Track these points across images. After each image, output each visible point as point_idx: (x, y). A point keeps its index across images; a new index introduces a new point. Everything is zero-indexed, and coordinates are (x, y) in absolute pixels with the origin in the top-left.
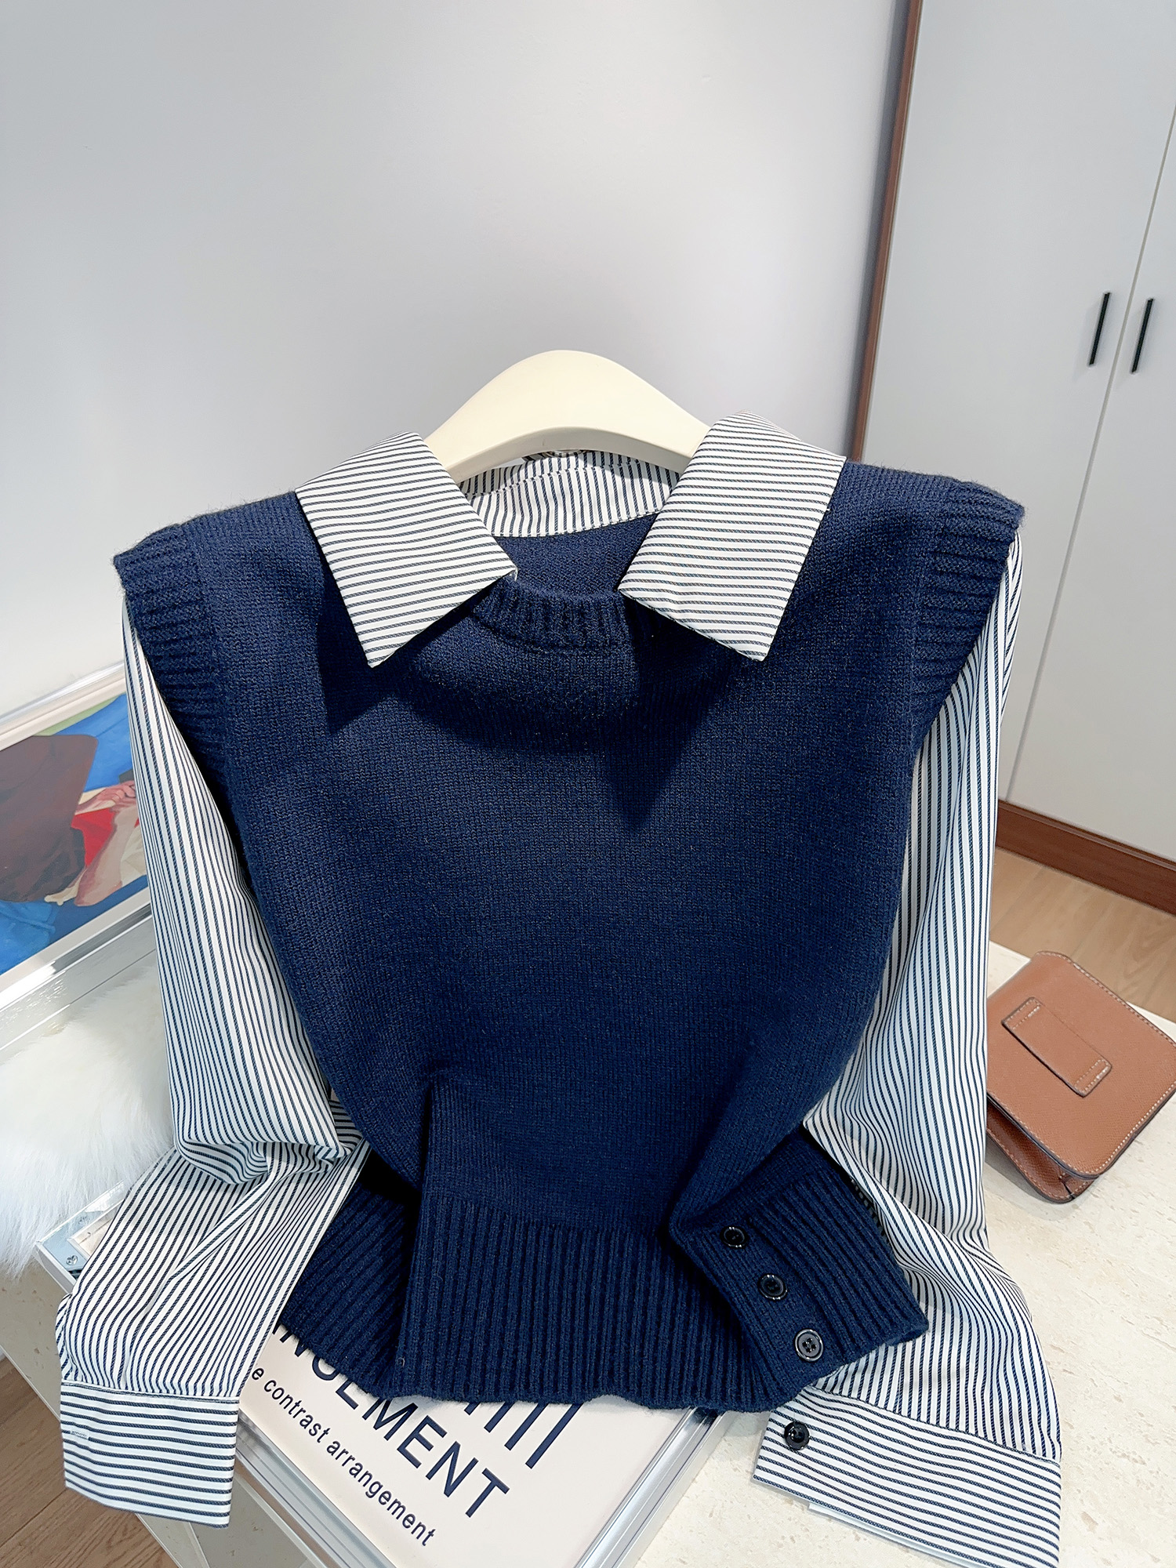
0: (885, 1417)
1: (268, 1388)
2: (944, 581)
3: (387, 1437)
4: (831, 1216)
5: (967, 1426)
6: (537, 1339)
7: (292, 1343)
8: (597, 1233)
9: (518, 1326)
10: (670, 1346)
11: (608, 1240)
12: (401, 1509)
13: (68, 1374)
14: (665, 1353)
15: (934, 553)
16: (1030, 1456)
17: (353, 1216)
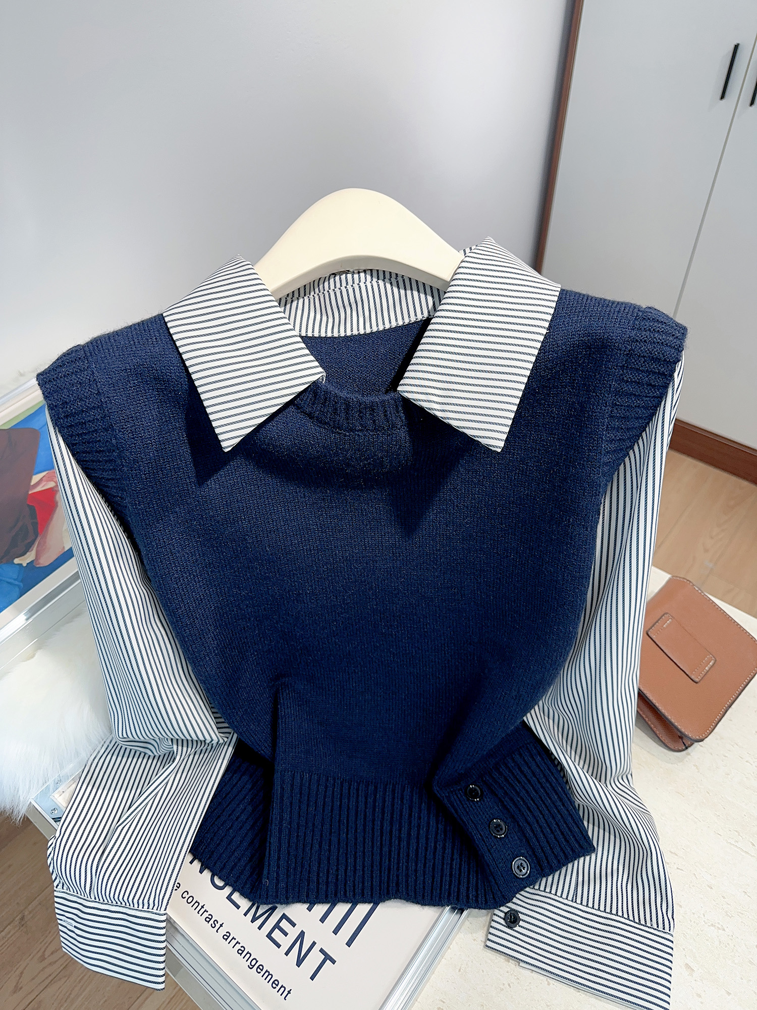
0: (566, 905)
1: (184, 896)
2: (630, 388)
3: (260, 928)
4: (535, 777)
5: (617, 910)
6: (351, 860)
7: (197, 865)
8: (387, 785)
9: (338, 853)
10: (434, 863)
11: (393, 791)
12: (270, 976)
13: (58, 885)
14: (431, 869)
15: (622, 367)
16: (656, 929)
17: (232, 777)
